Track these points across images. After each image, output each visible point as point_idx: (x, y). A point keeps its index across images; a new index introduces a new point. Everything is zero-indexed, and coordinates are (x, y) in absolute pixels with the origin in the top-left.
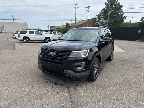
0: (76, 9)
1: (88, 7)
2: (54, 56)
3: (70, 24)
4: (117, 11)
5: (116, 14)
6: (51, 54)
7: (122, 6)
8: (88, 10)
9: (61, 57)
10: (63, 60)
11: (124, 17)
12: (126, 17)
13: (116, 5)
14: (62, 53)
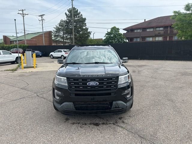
0: (23, 17)
1: (42, 16)
2: (97, 86)
3: (11, 38)
4: (81, 24)
5: (80, 28)
6: (92, 83)
7: (85, 19)
8: (42, 20)
9: (107, 87)
10: (110, 89)
11: (90, 32)
12: (91, 32)
13: (79, 17)
14: (106, 80)
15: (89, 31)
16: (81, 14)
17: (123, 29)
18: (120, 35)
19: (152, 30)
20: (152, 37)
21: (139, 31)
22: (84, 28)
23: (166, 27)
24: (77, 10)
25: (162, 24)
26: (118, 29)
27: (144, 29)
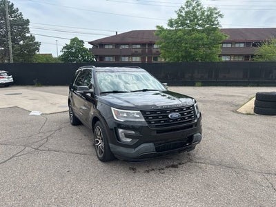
11: (37, 43)
12: (40, 43)
15: (36, 41)
16: (19, 12)
17: (89, 43)
18: (85, 50)
19: (127, 47)
20: (129, 56)
21: (111, 47)
22: (27, 35)
23: (143, 45)
24: (12, 5)
25: (139, 40)
26: (82, 42)
27: (117, 45)
